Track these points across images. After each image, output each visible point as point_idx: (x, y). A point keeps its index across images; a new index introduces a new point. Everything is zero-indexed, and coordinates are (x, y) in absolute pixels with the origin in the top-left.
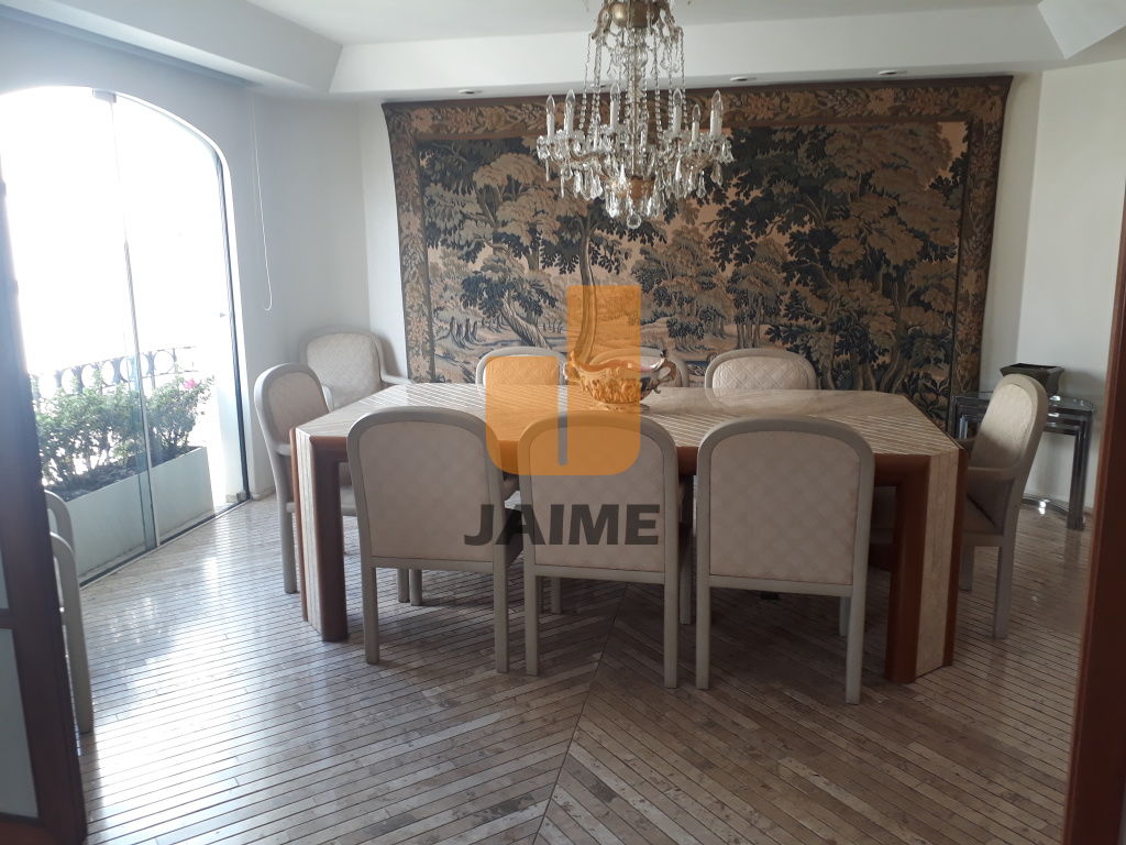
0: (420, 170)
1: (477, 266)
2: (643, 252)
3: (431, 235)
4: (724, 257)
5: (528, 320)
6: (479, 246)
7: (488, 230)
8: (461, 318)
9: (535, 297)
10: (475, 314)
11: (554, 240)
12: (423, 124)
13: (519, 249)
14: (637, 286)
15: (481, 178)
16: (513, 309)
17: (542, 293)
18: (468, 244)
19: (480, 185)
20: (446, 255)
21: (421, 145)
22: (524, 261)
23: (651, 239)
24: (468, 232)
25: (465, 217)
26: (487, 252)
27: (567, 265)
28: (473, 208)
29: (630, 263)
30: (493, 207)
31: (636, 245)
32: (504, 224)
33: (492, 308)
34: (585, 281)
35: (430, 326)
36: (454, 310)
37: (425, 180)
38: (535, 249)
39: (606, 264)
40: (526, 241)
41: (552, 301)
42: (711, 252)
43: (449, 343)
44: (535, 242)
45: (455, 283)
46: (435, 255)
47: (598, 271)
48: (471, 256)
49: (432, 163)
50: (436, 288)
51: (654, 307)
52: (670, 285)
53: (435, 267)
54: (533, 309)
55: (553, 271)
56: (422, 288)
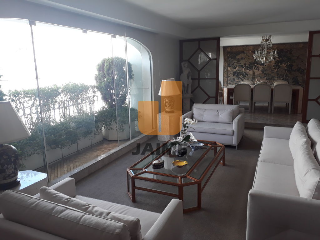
1: (236, 70)
2: (263, 67)
3: (229, 66)
5: (244, 78)
7: (238, 65)
9: (245, 74)
10: (235, 77)
11: (248, 66)
12: (229, 50)
13: (242, 67)
16: (241, 76)
18: (234, 67)
19: (237, 58)
20: (231, 68)
21: (228, 53)
22: (243, 69)
24: (235, 65)
25: (234, 63)
26: (237, 68)
27: (250, 70)
28: (236, 61)
29: (261, 69)
33: (238, 76)
34: (253, 71)
35: (227, 79)
36: (231, 77)
37: (228, 57)
39: (256, 69)
41: (248, 75)
42: (273, 67)
43: (230, 82)
44: (245, 66)
45: (232, 73)
46: (229, 69)
49: (229, 55)
50: (229, 73)
51: (264, 76)
52: (267, 72)
54: (244, 76)
55: (248, 70)
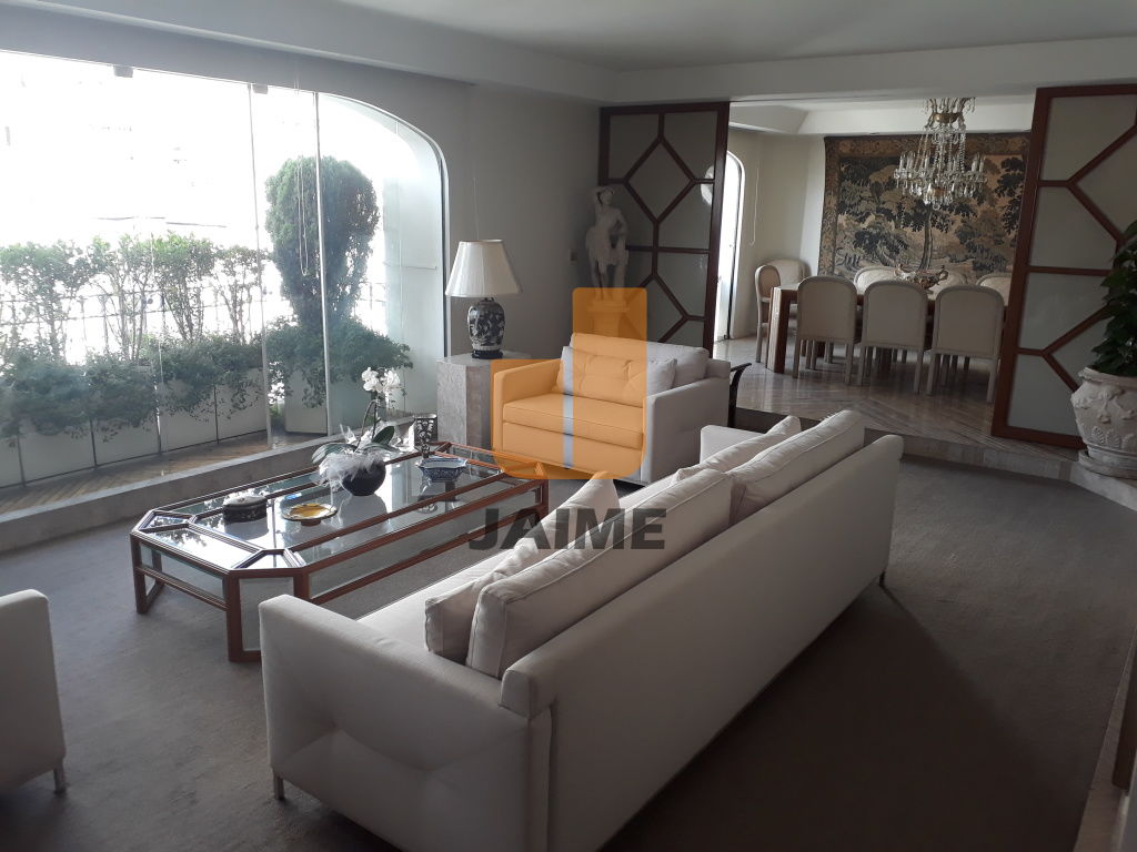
0: (841, 173)
1: (865, 225)
2: (963, 221)
3: (841, 208)
4: (1010, 227)
5: (891, 256)
6: (868, 214)
7: (873, 206)
8: (852, 255)
9: (896, 243)
10: (861, 252)
11: (911, 213)
12: (845, 149)
13: (890, 216)
14: (957, 240)
15: (873, 178)
16: (882, 250)
17: (901, 242)
19: (873, 182)
20: (848, 219)
21: (843, 160)
22: (892, 223)
23: (968, 215)
24: (862, 207)
25: (862, 198)
26: (872, 218)
27: (917, 227)
28: (867, 194)
29: (954, 228)
30: (878, 194)
31: (959, 218)
32: (884, 203)
33: (871, 249)
34: (927, 236)
35: (834, 256)
36: (848, 249)
37: (842, 178)
38: (900, 217)
39: (940, 227)
40: (895, 212)
41: (906, 247)
42: (1003, 224)
43: (843, 268)
44: (900, 214)
45: (851, 235)
46: (842, 219)
47: (935, 232)
48: (862, 220)
49: (847, 169)
51: (966, 253)
52: (977, 241)
53: (841, 225)
54: (894, 250)
55: (909, 230)
56: (832, 236)
